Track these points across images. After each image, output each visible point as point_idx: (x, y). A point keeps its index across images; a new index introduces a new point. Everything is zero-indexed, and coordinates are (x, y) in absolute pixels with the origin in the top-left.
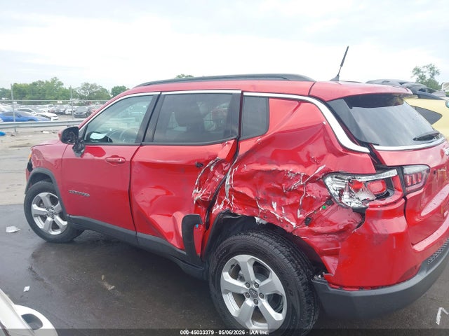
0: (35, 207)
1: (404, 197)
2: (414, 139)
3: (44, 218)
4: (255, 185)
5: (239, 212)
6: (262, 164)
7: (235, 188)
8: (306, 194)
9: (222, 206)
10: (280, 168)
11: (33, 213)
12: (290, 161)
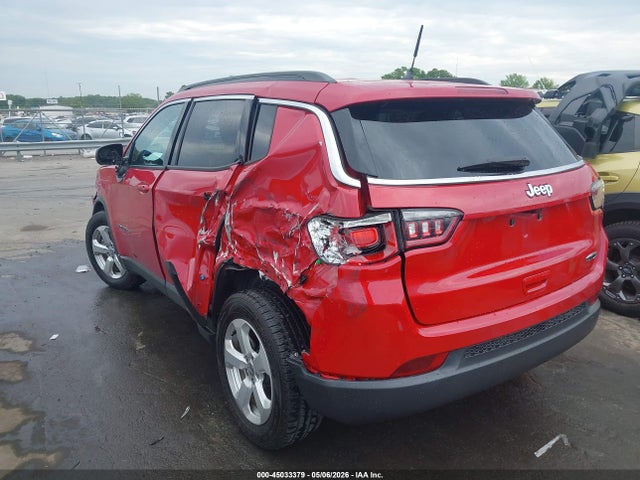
0: (95, 243)
1: (401, 254)
2: (459, 170)
3: (105, 257)
4: (255, 228)
5: (242, 263)
6: (260, 200)
7: (236, 230)
8: (301, 243)
9: (226, 254)
10: (276, 206)
11: (94, 251)
12: (289, 197)
